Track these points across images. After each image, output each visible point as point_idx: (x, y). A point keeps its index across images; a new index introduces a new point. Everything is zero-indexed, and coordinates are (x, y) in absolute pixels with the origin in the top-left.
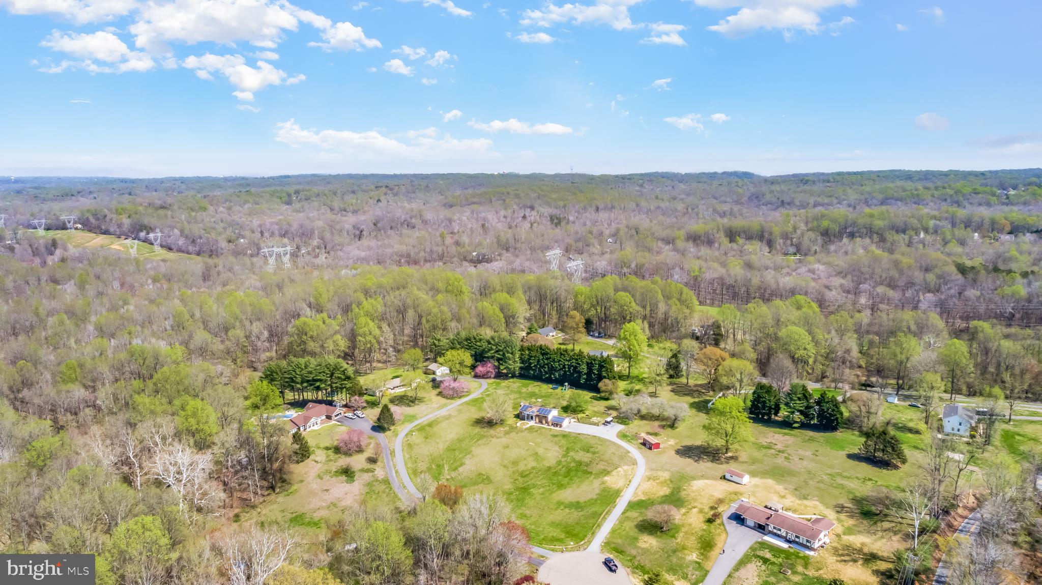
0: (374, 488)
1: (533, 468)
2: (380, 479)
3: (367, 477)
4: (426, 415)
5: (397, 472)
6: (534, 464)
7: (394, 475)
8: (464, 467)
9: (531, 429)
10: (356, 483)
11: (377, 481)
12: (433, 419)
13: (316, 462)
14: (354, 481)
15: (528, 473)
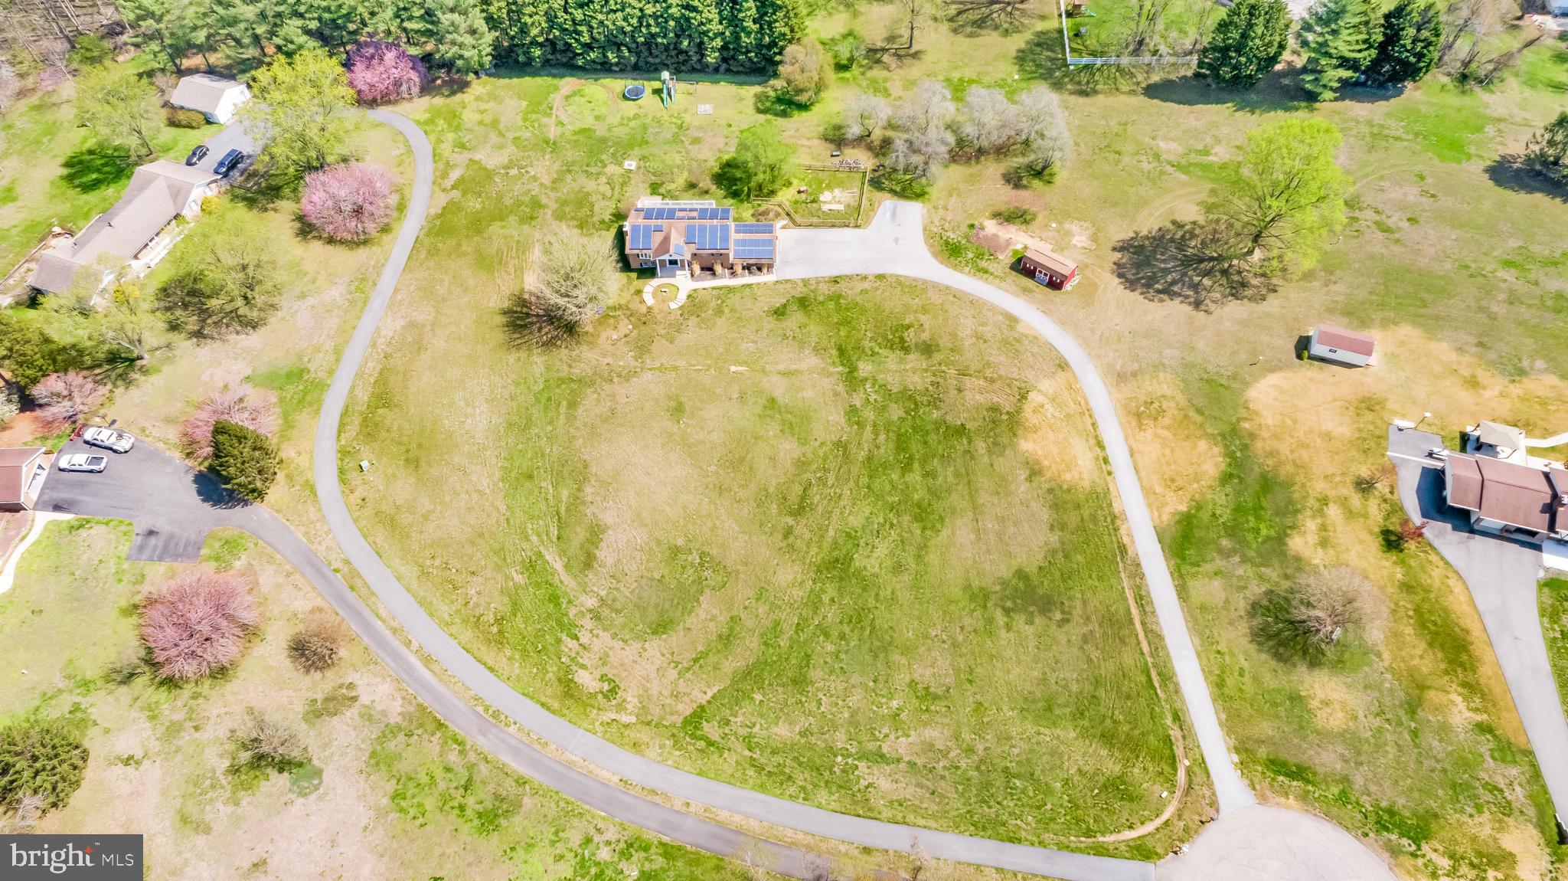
0: (402, 767)
1: (801, 464)
2: (394, 719)
3: (344, 729)
4: (338, 352)
5: (427, 660)
6: (789, 449)
7: (427, 674)
8: (609, 537)
9: (694, 305)
10: (331, 777)
11: (392, 731)
12: (373, 367)
13: (128, 761)
14: (318, 773)
15: (797, 489)
